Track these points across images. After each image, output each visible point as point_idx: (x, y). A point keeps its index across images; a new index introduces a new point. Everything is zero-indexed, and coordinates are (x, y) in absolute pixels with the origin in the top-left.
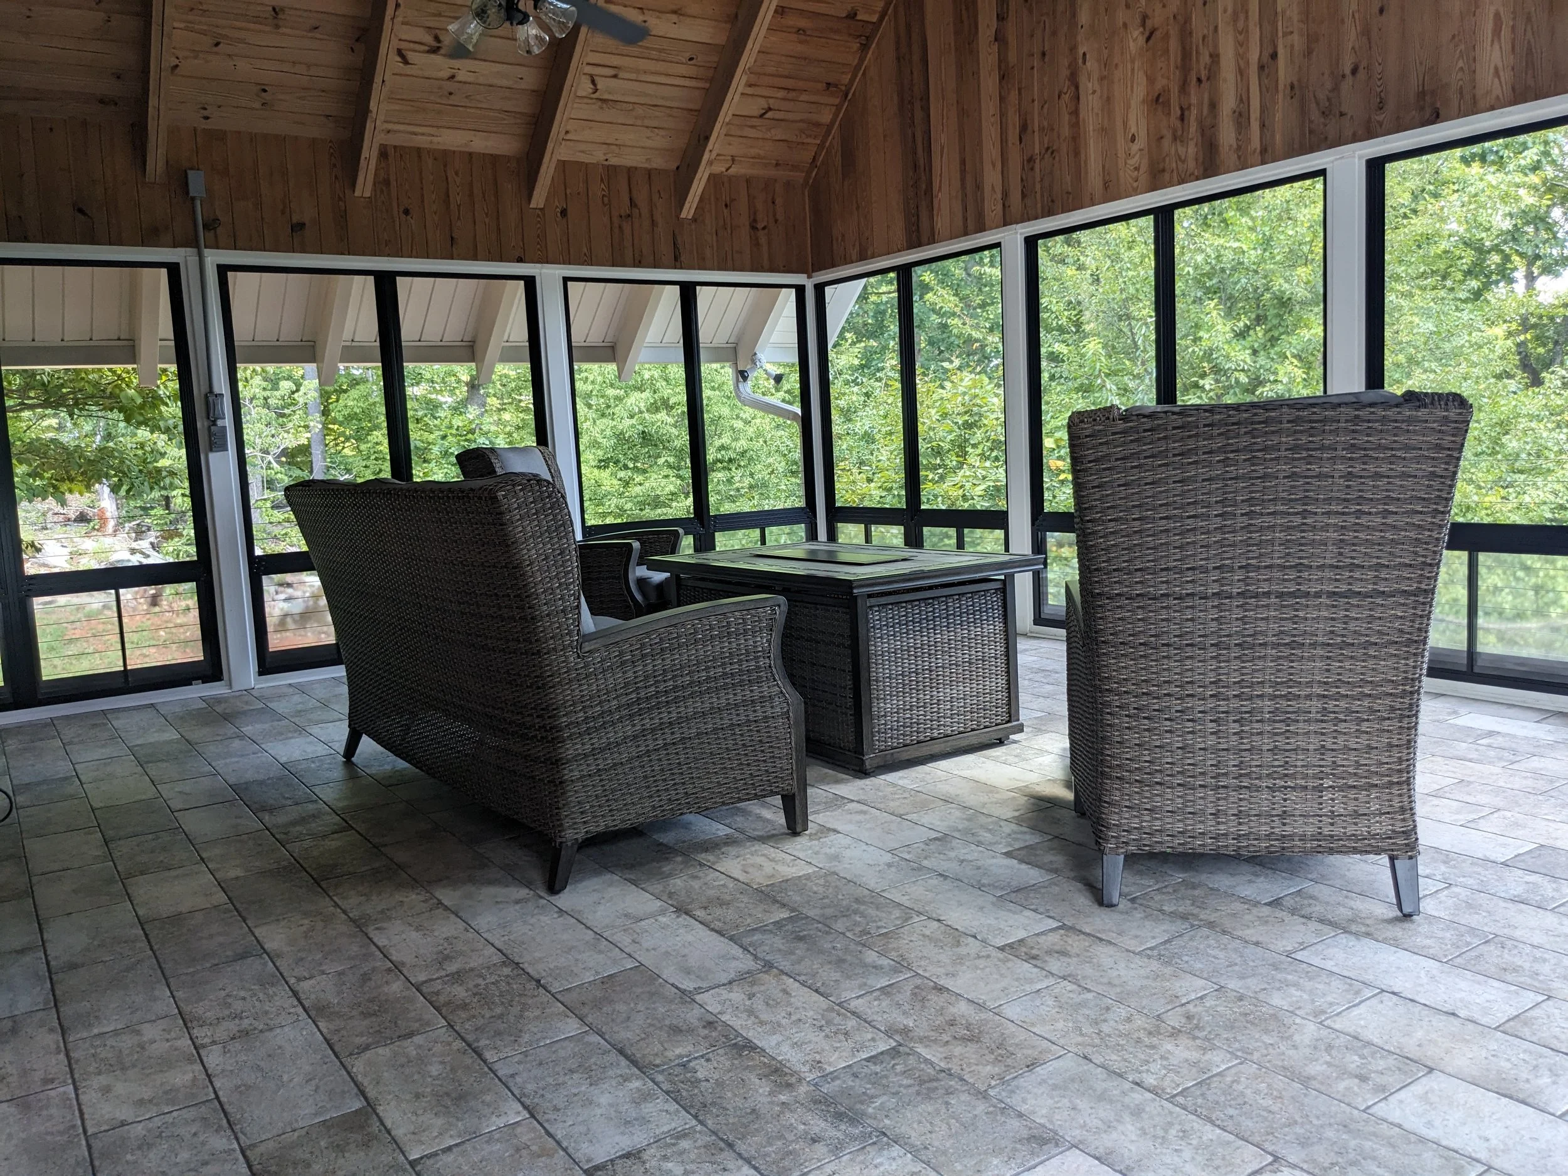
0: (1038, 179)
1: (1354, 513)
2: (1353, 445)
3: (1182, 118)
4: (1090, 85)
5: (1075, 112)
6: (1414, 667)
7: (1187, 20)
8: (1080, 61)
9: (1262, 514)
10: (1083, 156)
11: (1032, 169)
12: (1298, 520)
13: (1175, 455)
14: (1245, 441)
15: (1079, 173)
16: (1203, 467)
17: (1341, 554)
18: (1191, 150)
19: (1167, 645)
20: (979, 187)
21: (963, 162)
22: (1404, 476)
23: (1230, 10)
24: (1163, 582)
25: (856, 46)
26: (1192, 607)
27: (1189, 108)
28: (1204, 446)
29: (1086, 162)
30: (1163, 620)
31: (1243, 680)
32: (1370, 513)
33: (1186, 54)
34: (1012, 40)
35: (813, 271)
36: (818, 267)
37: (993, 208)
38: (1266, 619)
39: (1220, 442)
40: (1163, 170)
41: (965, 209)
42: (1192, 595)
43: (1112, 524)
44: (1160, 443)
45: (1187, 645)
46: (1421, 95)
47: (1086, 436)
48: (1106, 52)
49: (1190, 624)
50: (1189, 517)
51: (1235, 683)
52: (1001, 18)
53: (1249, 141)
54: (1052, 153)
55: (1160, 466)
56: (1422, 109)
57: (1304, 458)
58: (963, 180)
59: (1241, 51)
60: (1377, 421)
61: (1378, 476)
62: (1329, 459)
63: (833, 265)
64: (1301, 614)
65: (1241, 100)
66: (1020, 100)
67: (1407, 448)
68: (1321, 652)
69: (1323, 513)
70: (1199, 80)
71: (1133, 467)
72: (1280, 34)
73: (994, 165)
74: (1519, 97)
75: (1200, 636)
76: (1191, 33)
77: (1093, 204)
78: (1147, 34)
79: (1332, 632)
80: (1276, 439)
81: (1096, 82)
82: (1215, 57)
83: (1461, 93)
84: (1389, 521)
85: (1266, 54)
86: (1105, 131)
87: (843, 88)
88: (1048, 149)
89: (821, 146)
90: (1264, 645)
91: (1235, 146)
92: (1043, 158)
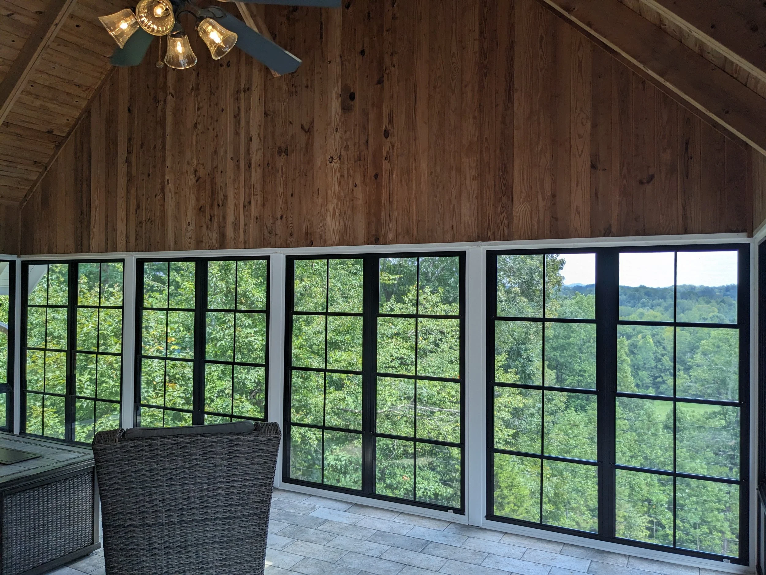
0: (144, 232)
1: (231, 481)
2: (230, 452)
3: (211, 220)
4: (170, 195)
5: (163, 205)
6: (260, 546)
7: (214, 178)
8: (166, 183)
9: (189, 485)
10: (166, 226)
11: (141, 227)
12: (206, 486)
13: (146, 458)
14: (180, 451)
15: (164, 235)
16: (161, 464)
17: (226, 500)
18: (214, 235)
19: (143, 549)
20: (114, 230)
21: (107, 216)
22: (253, 464)
23: (232, 178)
24: (140, 519)
25: (52, 146)
26: (155, 530)
27: (214, 216)
28: (161, 454)
29: (167, 230)
30: (140, 537)
31: (180, 563)
32: (238, 481)
33: (213, 192)
34: (134, 164)
35: (21, 254)
36: (24, 252)
37: (121, 242)
38: (191, 533)
39: (169, 452)
40: (202, 242)
41: (107, 240)
42: (155, 524)
43: (115, 491)
44: (139, 453)
45: (153, 549)
46: (306, 234)
47: (101, 450)
48: (178, 181)
49: (154, 538)
50: (154, 487)
51: (176, 565)
52: (129, 152)
53: (239, 237)
54: (151, 222)
55: (139, 463)
56: (307, 240)
57: (208, 458)
58: (107, 225)
59: (236, 197)
60: (240, 441)
61: (241, 464)
62: (219, 458)
63: (33, 253)
64: (208, 529)
65: (236, 219)
66: (137, 193)
67: (253, 452)
68: (217, 546)
69: (217, 483)
70: (219, 205)
71: (125, 464)
72: (252, 194)
73: (122, 221)
74: (341, 243)
75: (159, 544)
76: (215, 184)
77: (169, 250)
78: (197, 178)
79: (222, 536)
80: (195, 450)
81: (173, 194)
82: (225, 197)
83: (321, 236)
84: (247, 484)
85: (246, 202)
86: (176, 218)
87: (44, 165)
88: (149, 219)
89: (30, 190)
90: (191, 545)
91: (233, 238)
92: (146, 223)
